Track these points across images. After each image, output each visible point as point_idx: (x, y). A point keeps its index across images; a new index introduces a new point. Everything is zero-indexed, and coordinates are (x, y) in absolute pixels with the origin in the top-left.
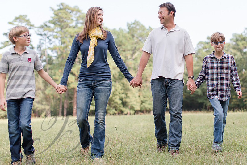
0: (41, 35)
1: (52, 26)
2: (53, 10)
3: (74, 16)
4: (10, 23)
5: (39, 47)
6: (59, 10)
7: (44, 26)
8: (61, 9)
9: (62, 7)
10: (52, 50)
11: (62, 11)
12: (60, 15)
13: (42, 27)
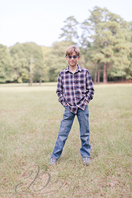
0: (83, 28)
1: (90, 22)
2: (90, 11)
3: (104, 14)
4: (65, 22)
5: (82, 36)
6: (94, 11)
7: (85, 23)
8: (95, 10)
9: (96, 9)
10: (90, 37)
11: (96, 12)
12: (95, 14)
13: (84, 23)
